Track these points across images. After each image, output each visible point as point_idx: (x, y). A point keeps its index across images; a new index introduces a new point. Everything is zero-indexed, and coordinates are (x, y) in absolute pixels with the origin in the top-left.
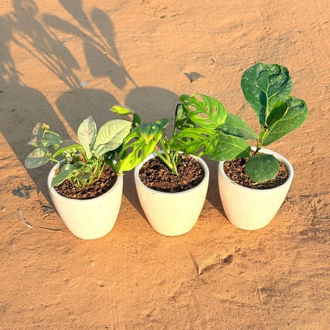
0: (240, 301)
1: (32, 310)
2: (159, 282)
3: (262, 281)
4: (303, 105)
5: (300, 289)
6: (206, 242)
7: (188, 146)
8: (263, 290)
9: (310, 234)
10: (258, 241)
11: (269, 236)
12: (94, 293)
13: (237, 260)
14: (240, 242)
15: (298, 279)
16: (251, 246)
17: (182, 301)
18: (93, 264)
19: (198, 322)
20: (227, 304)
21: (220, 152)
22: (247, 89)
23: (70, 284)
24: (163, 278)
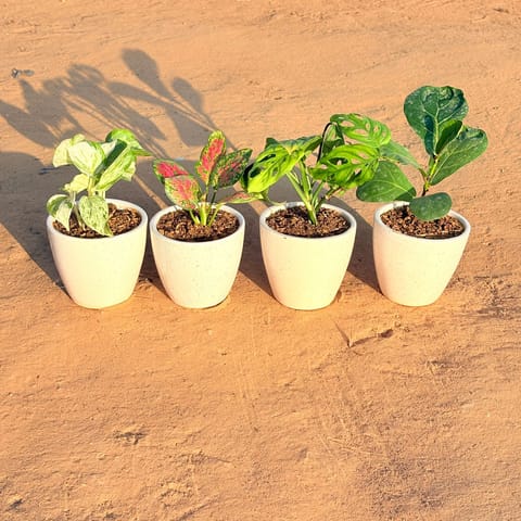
0: (406, 372)
1: (134, 376)
2: (299, 352)
3: (433, 355)
4: (481, 134)
5: (483, 360)
6: (356, 316)
7: (340, 171)
8: (434, 362)
9: (491, 313)
10: (424, 318)
11: (437, 313)
12: (215, 361)
13: (398, 334)
14: (401, 317)
15: (480, 351)
16: (416, 321)
17: (330, 372)
18: (210, 332)
19: (353, 392)
20: (390, 375)
21: (377, 192)
22: (411, 114)
23: (182, 351)
24: (304, 349)
